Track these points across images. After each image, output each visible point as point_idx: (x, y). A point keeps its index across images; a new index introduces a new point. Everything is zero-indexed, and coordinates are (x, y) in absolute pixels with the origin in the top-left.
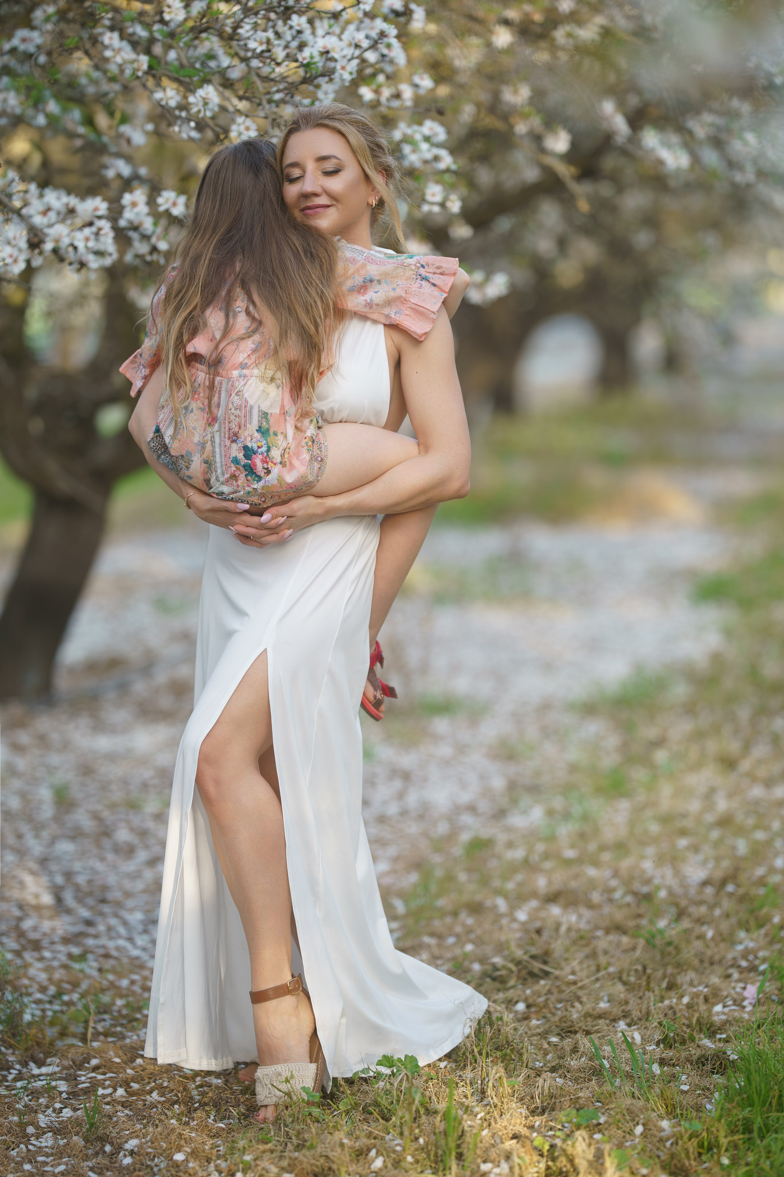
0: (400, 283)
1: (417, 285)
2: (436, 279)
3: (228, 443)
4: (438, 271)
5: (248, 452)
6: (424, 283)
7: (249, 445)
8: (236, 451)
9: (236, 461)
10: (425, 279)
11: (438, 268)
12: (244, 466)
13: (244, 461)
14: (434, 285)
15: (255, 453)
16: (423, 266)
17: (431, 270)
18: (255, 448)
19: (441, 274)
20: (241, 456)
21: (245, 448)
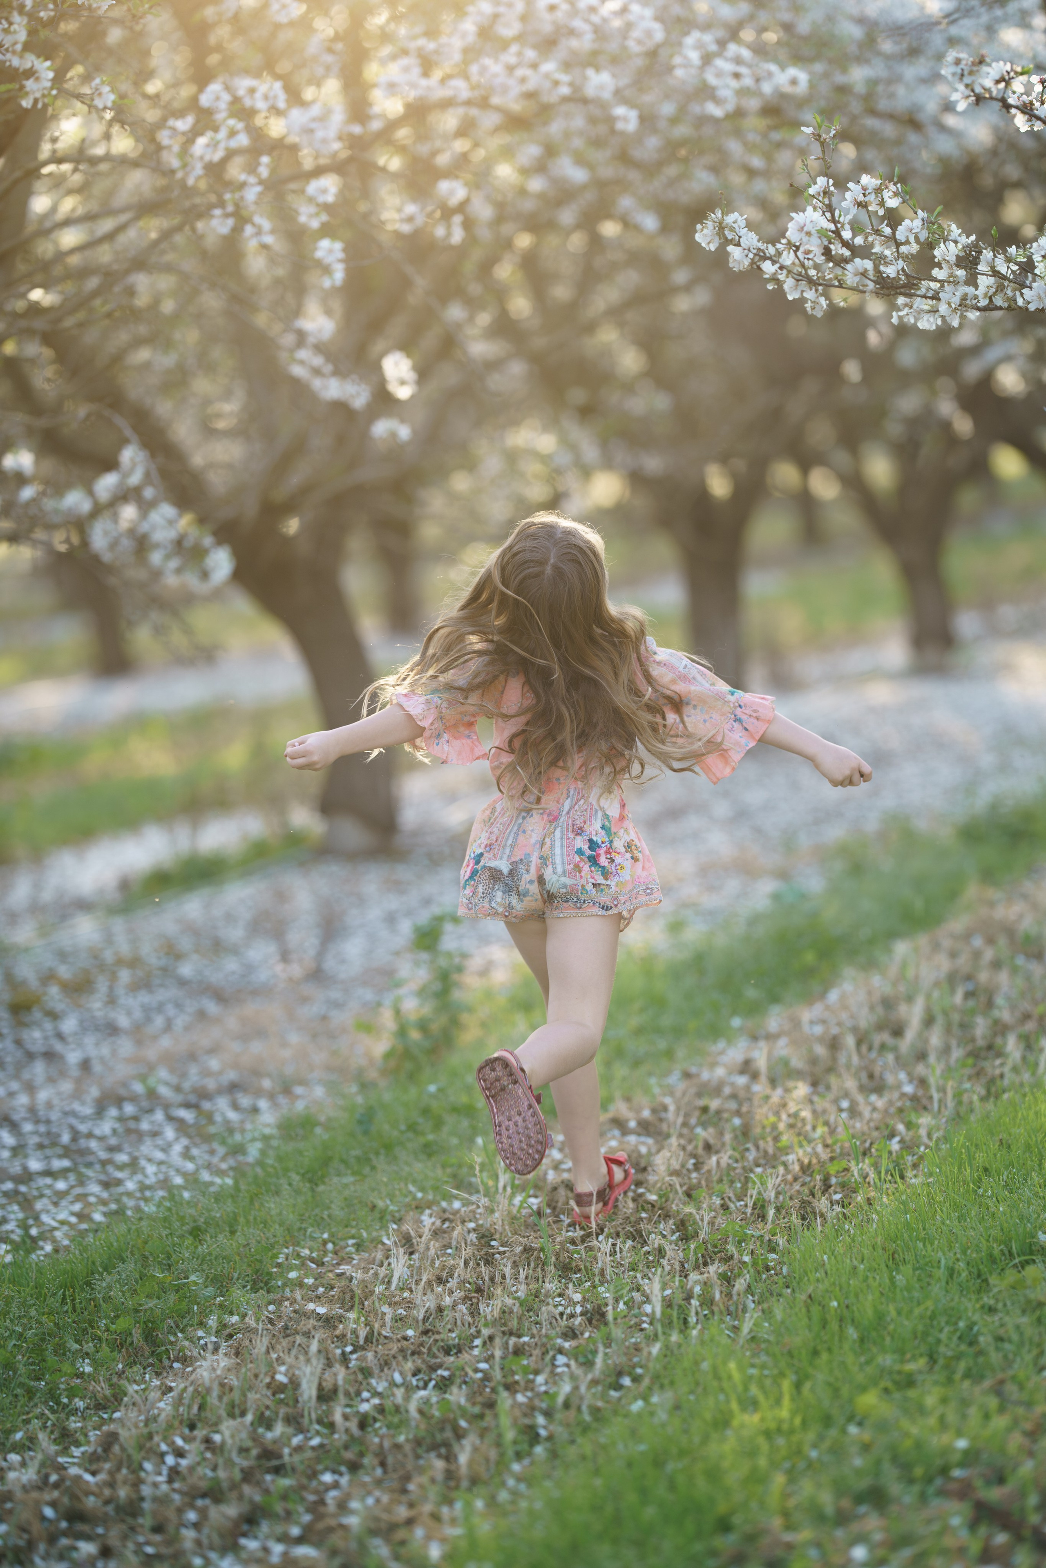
0: (714, 716)
1: (728, 726)
2: (750, 723)
3: (571, 835)
4: (754, 715)
5: (593, 844)
6: (736, 725)
7: (595, 839)
8: (580, 843)
9: (580, 852)
10: (737, 720)
11: (755, 711)
12: (589, 857)
13: (588, 852)
14: (746, 729)
15: (599, 847)
16: (740, 706)
17: (747, 712)
18: (600, 842)
19: (757, 718)
20: (585, 847)
21: (591, 841)
